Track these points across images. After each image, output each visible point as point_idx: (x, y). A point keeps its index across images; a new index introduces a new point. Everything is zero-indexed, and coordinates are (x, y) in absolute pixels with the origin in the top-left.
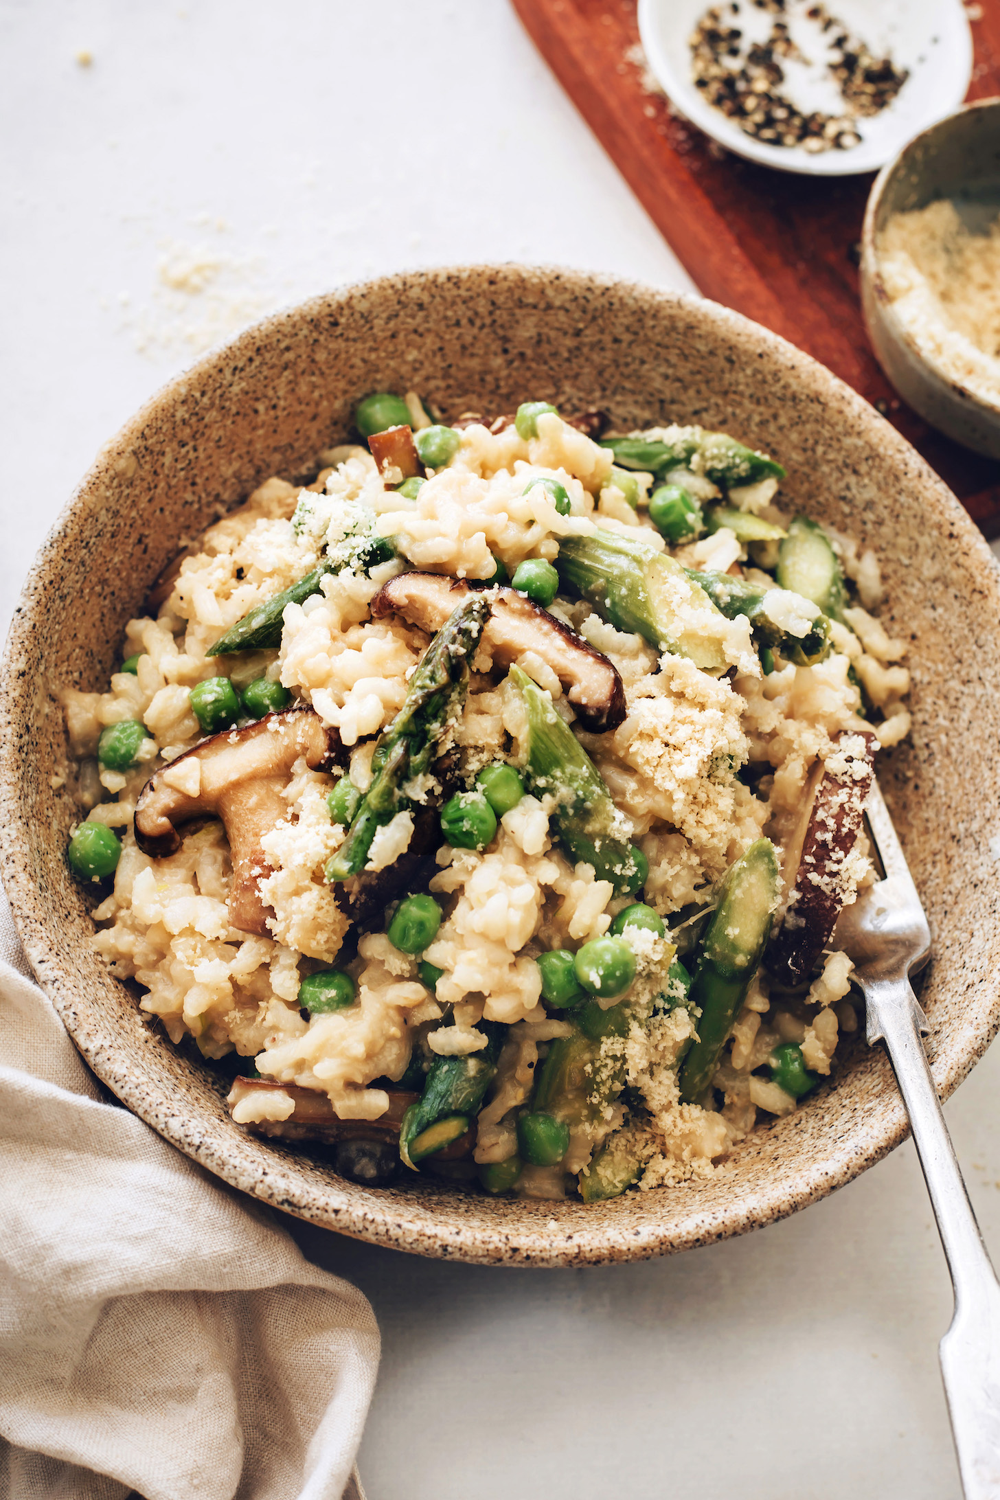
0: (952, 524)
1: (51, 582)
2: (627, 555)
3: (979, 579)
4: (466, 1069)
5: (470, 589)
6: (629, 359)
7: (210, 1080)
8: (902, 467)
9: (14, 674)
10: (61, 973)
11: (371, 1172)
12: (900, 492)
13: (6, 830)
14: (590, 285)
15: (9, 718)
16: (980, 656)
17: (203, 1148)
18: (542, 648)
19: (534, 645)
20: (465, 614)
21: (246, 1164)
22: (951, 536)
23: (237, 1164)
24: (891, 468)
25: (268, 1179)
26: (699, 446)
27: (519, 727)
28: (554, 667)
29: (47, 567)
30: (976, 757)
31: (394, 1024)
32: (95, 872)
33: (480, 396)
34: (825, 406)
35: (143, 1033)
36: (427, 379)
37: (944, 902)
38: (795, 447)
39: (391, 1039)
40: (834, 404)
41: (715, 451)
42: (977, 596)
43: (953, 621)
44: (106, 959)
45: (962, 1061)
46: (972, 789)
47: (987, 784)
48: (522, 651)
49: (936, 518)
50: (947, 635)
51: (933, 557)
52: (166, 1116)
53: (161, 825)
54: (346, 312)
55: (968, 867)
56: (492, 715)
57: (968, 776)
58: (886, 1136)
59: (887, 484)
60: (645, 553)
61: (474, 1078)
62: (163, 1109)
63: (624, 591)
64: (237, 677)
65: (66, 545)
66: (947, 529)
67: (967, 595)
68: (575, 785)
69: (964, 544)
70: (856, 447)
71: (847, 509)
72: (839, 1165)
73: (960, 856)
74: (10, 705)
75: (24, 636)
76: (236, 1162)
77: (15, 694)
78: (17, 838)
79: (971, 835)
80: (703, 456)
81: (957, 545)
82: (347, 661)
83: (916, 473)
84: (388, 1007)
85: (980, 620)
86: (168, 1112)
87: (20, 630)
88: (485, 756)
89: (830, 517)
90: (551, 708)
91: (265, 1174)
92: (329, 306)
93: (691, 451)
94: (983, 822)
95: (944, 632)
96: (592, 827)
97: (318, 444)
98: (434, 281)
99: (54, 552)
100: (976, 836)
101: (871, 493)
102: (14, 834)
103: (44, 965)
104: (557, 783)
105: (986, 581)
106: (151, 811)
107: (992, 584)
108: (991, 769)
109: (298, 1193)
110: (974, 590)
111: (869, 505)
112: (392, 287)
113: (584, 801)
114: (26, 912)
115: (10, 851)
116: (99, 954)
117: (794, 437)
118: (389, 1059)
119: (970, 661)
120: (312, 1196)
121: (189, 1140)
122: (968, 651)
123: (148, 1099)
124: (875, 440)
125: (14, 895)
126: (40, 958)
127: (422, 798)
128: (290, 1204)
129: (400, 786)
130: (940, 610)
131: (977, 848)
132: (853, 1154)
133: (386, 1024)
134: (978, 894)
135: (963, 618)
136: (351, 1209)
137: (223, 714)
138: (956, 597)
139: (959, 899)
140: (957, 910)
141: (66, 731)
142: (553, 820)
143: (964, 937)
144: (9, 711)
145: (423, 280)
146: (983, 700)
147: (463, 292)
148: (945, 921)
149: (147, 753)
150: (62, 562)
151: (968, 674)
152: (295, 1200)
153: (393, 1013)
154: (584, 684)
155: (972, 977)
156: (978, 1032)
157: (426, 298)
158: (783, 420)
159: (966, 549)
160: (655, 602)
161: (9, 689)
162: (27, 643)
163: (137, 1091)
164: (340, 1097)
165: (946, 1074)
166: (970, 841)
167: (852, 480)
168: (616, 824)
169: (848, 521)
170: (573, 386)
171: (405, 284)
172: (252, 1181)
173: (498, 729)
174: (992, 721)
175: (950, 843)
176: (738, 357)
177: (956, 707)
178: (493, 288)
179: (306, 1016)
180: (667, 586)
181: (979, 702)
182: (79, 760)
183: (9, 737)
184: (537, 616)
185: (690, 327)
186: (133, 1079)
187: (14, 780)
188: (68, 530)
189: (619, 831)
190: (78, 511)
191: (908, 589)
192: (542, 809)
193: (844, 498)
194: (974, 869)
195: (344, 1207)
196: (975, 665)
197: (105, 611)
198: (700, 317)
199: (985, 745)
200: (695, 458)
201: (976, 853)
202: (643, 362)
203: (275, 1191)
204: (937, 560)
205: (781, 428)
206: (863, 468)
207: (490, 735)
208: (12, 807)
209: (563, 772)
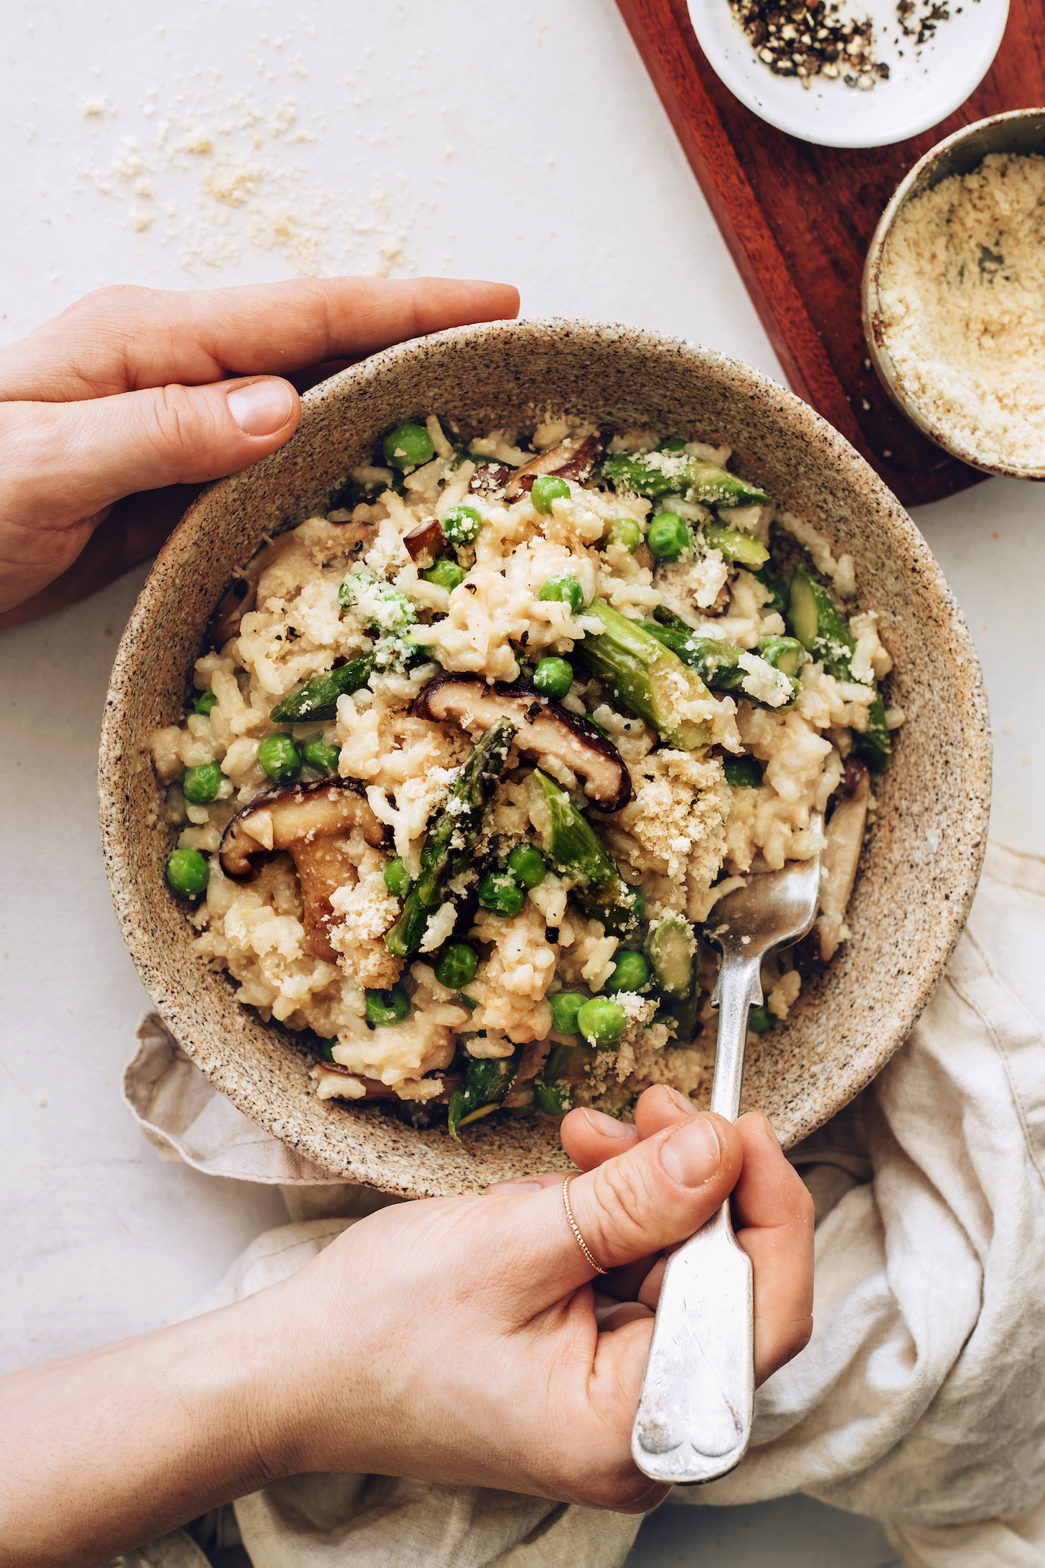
0: (916, 561)
1: (134, 673)
2: (634, 656)
3: (935, 610)
4: (498, 1068)
5: (499, 695)
6: (631, 383)
7: (294, 1041)
8: (875, 505)
9: (113, 761)
10: (177, 1009)
11: (425, 1120)
12: (872, 522)
13: (121, 895)
14: (597, 339)
15: (113, 799)
16: (931, 668)
17: (300, 1145)
18: (562, 751)
19: (554, 749)
20: (496, 740)
21: (334, 1156)
22: (914, 570)
23: (327, 1156)
24: (864, 504)
25: (352, 1167)
26: (694, 483)
27: (543, 825)
28: (570, 767)
29: (130, 662)
30: (921, 747)
31: (442, 1037)
32: (191, 893)
33: (493, 407)
34: (809, 444)
35: (241, 1021)
36: (447, 403)
37: (885, 868)
38: (779, 461)
39: (438, 1048)
40: (817, 444)
41: (708, 488)
42: (931, 622)
43: (910, 631)
44: (206, 961)
45: (889, 1047)
46: (916, 774)
47: (928, 776)
48: (544, 754)
49: (901, 552)
50: (904, 638)
51: (897, 578)
52: (270, 1120)
53: (244, 867)
54: (374, 384)
55: (907, 844)
56: (518, 808)
57: (913, 760)
58: (826, 1111)
59: (860, 512)
60: (651, 654)
61: (505, 1075)
62: (267, 1115)
63: (631, 688)
64: (298, 736)
65: (143, 639)
66: (910, 564)
67: (925, 619)
68: (590, 872)
69: (925, 579)
70: (835, 479)
71: (823, 516)
72: (788, 1135)
73: (901, 830)
74: (112, 789)
75: (117, 726)
76: (326, 1155)
77: (115, 778)
78: (131, 900)
79: (912, 815)
80: (696, 490)
81: (918, 578)
82: (396, 762)
83: (887, 512)
84: (437, 1026)
85: (933, 640)
86: (271, 1117)
87: (113, 721)
88: (513, 843)
89: (808, 516)
90: (569, 811)
91: (349, 1163)
92: (359, 384)
93: (686, 485)
94: (922, 809)
95: (901, 635)
96: (603, 900)
97: (349, 464)
98: (454, 348)
99: (134, 648)
100: (916, 818)
101: (846, 512)
102: (127, 897)
103: (163, 1005)
104: (575, 871)
105: (941, 613)
106: (233, 855)
107: (946, 616)
108: (932, 764)
109: (375, 1177)
110: (930, 617)
111: (843, 519)
112: (416, 358)
113: (597, 884)
114: (145, 962)
115: (126, 912)
116: (200, 958)
117: (779, 454)
118: (439, 1060)
119: (922, 667)
120: (386, 1179)
121: (289, 1139)
122: (921, 659)
123: (255, 1108)
124: (852, 479)
125: (132, 948)
126: (159, 999)
127: (464, 893)
128: (369, 1184)
129: (445, 884)
130: (899, 618)
131: (916, 831)
132: (799, 1127)
133: (436, 1038)
134: (912, 877)
135: (919, 633)
136: (415, 1187)
137: (289, 774)
138: (914, 615)
139: (897, 871)
140: (895, 881)
141: (155, 769)
142: (571, 894)
143: (899, 914)
144: (111, 794)
145: (444, 348)
146: (931, 703)
147: (480, 352)
148: (885, 888)
149: (225, 794)
150: (142, 653)
151: (919, 676)
152: (373, 1182)
153: (440, 1029)
154: (597, 782)
155: (903, 964)
156: (904, 1023)
157: (446, 360)
158: (769, 441)
159: (926, 584)
160: (658, 698)
161: (110, 775)
162: (120, 731)
163: (245, 1102)
164: (402, 1089)
165: (876, 1058)
166: (909, 820)
167: (830, 498)
168: (622, 897)
169: (823, 524)
170: (578, 397)
171: (427, 354)
172: (339, 1169)
173: (524, 820)
174: (936, 724)
175: (893, 813)
176: (732, 395)
177: (907, 697)
178: (507, 347)
179: (371, 1026)
180: (668, 682)
181: (927, 703)
182: (167, 788)
183: (114, 816)
184: (556, 719)
185: (688, 371)
186: (242, 1092)
187: (122, 851)
188: (145, 626)
189: (624, 902)
190: (151, 608)
191: (873, 591)
192: (561, 888)
193: (821, 508)
194: (912, 848)
195: (410, 1186)
196: (926, 672)
197: (176, 655)
198: (698, 363)
199: (929, 742)
200: (690, 492)
201: (914, 835)
202: (643, 385)
203: (358, 1176)
204: (899, 582)
205: (768, 446)
206: (840, 494)
207: (517, 827)
208: (123, 875)
209: (580, 863)
